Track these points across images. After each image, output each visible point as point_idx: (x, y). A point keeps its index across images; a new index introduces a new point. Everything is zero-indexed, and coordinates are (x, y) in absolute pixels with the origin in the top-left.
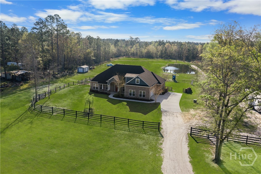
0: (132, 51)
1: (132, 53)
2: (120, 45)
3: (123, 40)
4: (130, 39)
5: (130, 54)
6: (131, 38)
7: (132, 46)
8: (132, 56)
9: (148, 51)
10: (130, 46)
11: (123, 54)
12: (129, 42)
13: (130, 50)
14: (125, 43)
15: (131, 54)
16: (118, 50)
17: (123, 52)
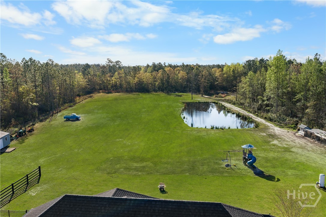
0: (113, 82)
1: (113, 84)
2: (92, 73)
3: (97, 64)
4: (108, 63)
5: (109, 87)
6: (109, 61)
7: (112, 73)
8: (113, 90)
9: (139, 81)
10: (109, 74)
11: (97, 87)
12: (107, 68)
13: (110, 81)
14: (101, 70)
15: (112, 87)
16: (90, 81)
17: (97, 84)
